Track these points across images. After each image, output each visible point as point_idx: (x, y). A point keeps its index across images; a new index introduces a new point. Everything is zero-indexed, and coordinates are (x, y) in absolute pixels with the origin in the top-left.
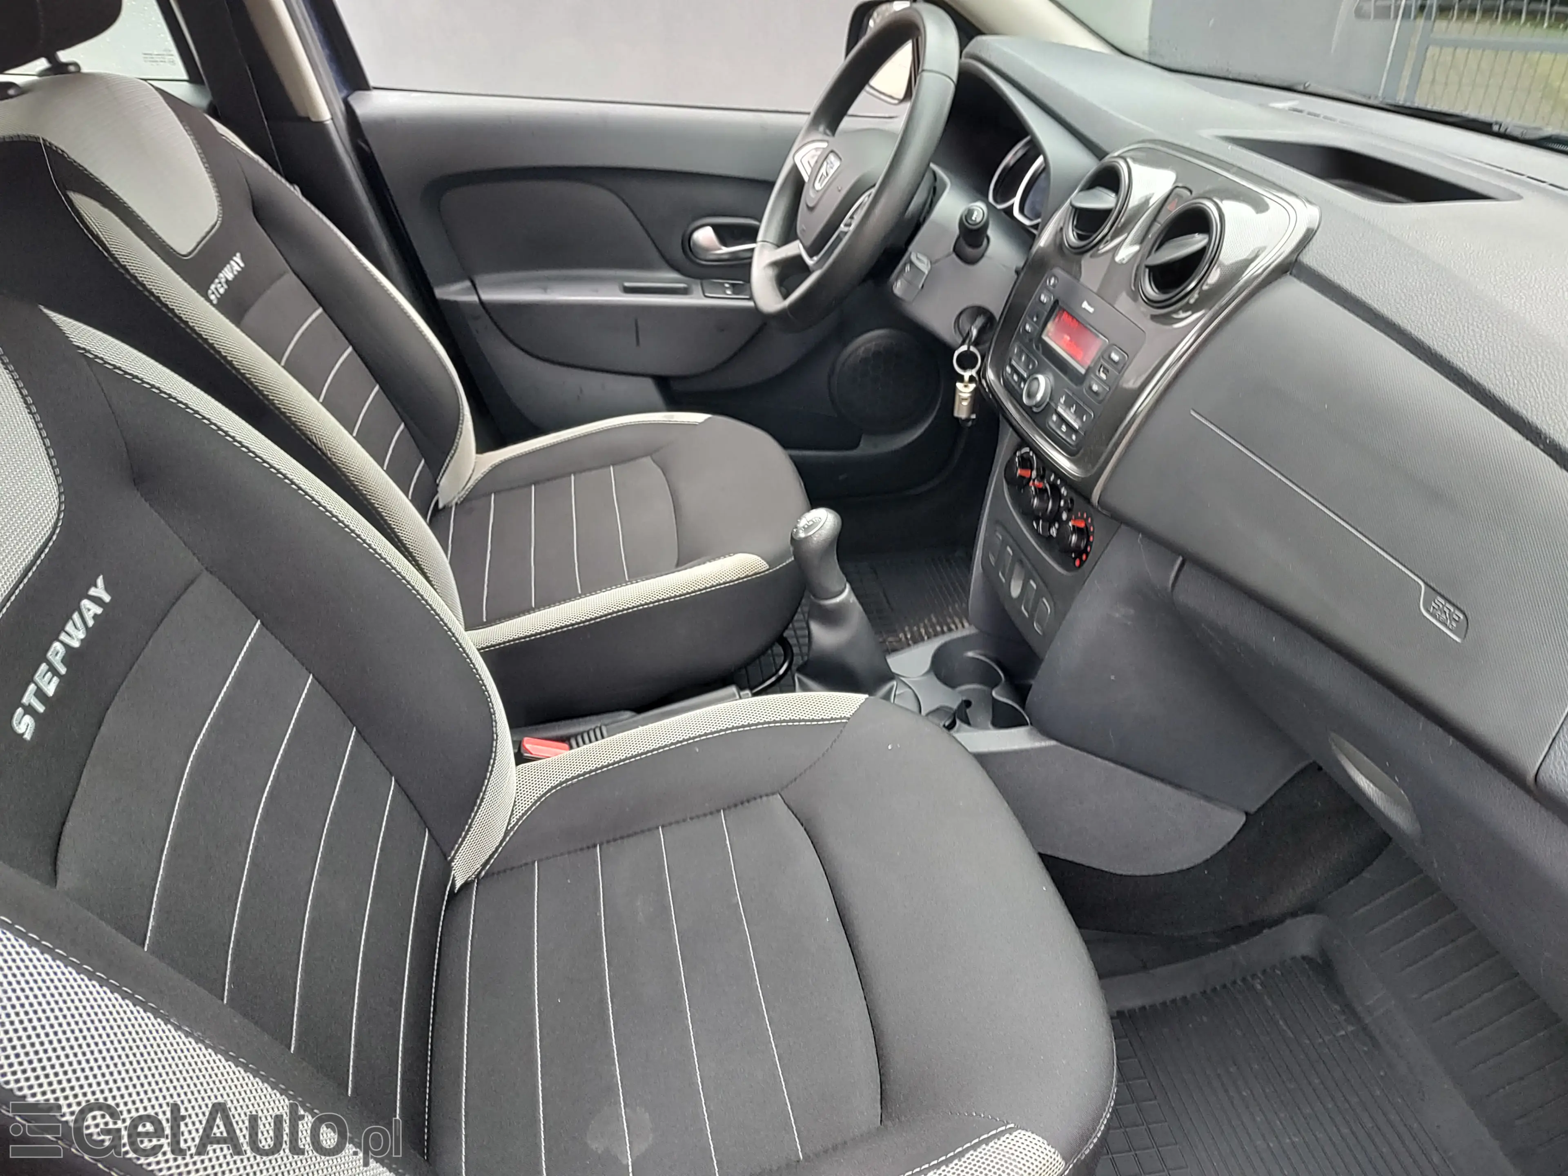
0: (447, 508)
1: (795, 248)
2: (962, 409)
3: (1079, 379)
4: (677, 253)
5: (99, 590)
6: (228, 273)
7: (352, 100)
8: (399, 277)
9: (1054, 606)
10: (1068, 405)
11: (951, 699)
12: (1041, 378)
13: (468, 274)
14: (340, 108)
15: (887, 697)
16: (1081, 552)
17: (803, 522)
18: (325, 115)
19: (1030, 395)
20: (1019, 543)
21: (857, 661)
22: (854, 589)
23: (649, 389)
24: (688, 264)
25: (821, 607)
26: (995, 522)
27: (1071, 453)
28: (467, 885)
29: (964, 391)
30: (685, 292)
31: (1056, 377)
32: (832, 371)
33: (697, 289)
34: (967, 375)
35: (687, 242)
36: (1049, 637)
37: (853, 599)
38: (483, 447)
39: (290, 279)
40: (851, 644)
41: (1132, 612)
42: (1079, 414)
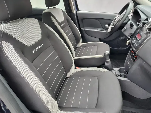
0: (78, 47)
1: (113, 26)
2: (127, 44)
3: (138, 41)
4: (103, 27)
5: (43, 44)
6: (63, 25)
7: (77, 12)
8: (78, 27)
9: (132, 65)
10: (136, 43)
11: (119, 74)
12: (134, 40)
13: (84, 27)
14: (76, 12)
15: (112, 72)
16: (135, 60)
17: (106, 52)
18: (74, 12)
19: (133, 42)
20: (130, 58)
21: (109, 67)
22: (110, 60)
23: (98, 40)
24: (104, 28)
25: (106, 61)
26: (128, 56)
27: (135, 49)
28: (68, 77)
29: (128, 42)
30: (104, 31)
31: (136, 40)
32: (118, 40)
33: (105, 31)
34: (128, 40)
35: (105, 26)
36: (130, 69)
37: (110, 61)
38: (82, 43)
39: (68, 26)
40: (109, 65)
41: (139, 67)
42: (137, 44)
